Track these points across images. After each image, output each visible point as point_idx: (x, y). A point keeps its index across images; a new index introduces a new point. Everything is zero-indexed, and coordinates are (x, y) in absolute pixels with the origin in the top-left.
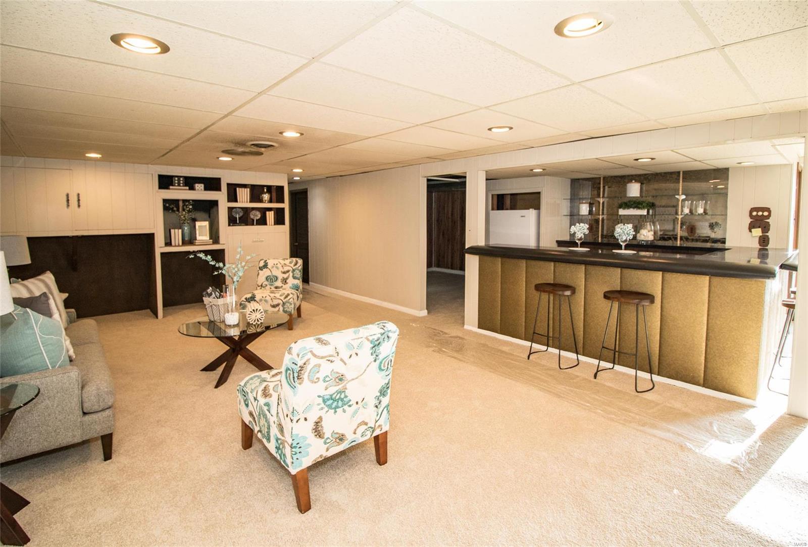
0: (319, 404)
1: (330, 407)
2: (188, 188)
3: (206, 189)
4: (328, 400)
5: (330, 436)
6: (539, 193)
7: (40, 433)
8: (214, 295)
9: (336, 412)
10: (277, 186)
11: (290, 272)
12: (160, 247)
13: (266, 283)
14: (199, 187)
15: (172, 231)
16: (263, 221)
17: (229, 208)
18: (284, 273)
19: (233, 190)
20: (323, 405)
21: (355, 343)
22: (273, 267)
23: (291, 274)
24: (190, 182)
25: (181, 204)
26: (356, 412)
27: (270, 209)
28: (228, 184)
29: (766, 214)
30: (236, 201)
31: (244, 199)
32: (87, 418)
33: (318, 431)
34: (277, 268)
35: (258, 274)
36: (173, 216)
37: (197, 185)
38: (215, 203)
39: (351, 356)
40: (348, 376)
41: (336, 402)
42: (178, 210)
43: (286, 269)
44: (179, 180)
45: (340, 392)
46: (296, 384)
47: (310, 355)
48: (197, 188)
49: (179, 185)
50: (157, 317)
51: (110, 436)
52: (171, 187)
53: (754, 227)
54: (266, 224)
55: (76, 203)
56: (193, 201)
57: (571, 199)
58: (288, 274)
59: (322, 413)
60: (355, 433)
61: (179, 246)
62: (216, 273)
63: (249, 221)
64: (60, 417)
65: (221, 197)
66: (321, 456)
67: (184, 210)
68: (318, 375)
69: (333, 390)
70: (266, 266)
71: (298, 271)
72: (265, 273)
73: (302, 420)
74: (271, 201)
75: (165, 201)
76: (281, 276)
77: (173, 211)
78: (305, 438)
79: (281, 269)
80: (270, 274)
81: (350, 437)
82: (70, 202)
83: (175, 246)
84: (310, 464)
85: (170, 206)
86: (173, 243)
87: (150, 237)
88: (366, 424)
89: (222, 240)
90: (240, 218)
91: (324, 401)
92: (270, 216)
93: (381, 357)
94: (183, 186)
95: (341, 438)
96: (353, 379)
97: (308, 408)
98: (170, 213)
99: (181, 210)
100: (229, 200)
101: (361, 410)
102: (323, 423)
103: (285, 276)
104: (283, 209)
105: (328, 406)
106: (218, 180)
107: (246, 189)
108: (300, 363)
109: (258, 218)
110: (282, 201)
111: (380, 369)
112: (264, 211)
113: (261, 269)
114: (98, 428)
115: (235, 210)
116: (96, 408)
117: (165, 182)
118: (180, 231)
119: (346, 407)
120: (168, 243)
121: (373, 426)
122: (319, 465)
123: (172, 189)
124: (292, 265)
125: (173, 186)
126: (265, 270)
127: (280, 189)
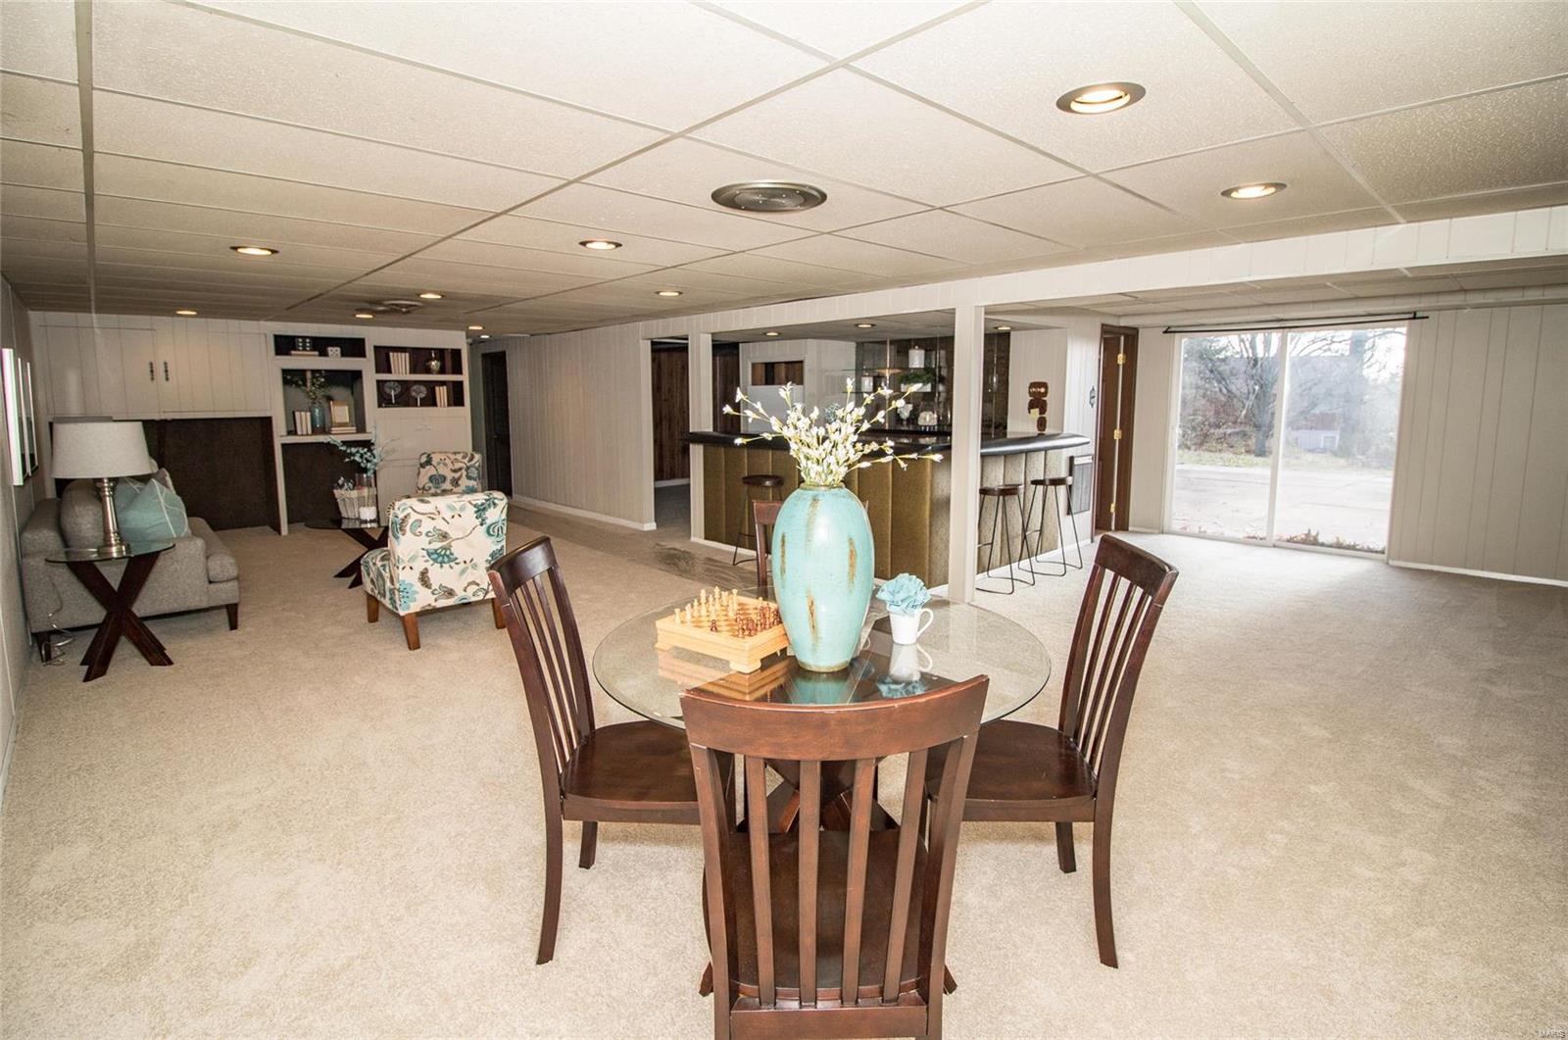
0: (423, 556)
1: (435, 560)
2: (317, 353)
3: (343, 354)
4: (433, 554)
5: (437, 588)
6: (801, 362)
7: (170, 594)
8: (346, 486)
9: (442, 567)
10: (452, 350)
11: (463, 471)
12: (280, 437)
13: (430, 485)
14: (334, 351)
15: (297, 414)
16: (430, 401)
17: (378, 382)
18: (455, 471)
19: (384, 356)
20: (427, 558)
21: (458, 506)
22: (439, 464)
23: (465, 473)
24: (320, 345)
25: (309, 375)
26: (463, 572)
27: (443, 383)
28: (376, 348)
29: (1043, 390)
30: (389, 371)
31: (401, 369)
32: (212, 585)
33: (424, 578)
34: (445, 465)
35: (419, 473)
36: (296, 393)
37: (330, 350)
38: (357, 375)
39: (453, 517)
40: (453, 534)
41: (442, 556)
42: (305, 384)
43: (458, 466)
44: (304, 342)
45: (445, 548)
46: (400, 535)
47: (410, 510)
48: (330, 353)
49: (305, 349)
50: (280, 533)
51: (236, 605)
52: (293, 352)
53: (1033, 408)
54: (434, 404)
55: (163, 375)
56: (326, 371)
57: (857, 370)
58: (459, 473)
59: (428, 565)
60: (465, 591)
61: (308, 435)
62: (347, 460)
63: (411, 402)
64: (188, 581)
65: (366, 365)
66: (429, 605)
67: (313, 384)
68: (419, 530)
69: (437, 545)
70: (429, 462)
71: (474, 469)
72: (430, 471)
73: (408, 568)
74: (442, 371)
75: (285, 372)
76: (450, 476)
77: (298, 386)
78: (411, 585)
79: (450, 466)
80: (435, 473)
81: (460, 593)
82: (155, 373)
83: (302, 435)
84: (418, 610)
85: (292, 378)
86: (299, 432)
87: (266, 422)
88: (478, 585)
89: (369, 427)
90: (398, 396)
91: (429, 554)
92: (442, 393)
93: (488, 522)
94: (311, 350)
95: (450, 593)
96: (458, 539)
97: (413, 559)
98: (293, 391)
99: (309, 384)
100: (378, 371)
101: (470, 570)
102: (429, 575)
103: (457, 475)
104: (460, 384)
105: (433, 560)
106: (362, 341)
107: (403, 355)
108: (401, 516)
109: (423, 395)
110: (460, 372)
111: (488, 533)
112: (431, 386)
113: (422, 466)
114: (224, 596)
115: (388, 383)
116: (220, 577)
117: (285, 345)
118: (308, 414)
119: (452, 564)
120: (292, 432)
121: (486, 588)
122: (428, 613)
123: (295, 355)
124: (466, 461)
125: (295, 349)
126: (427, 467)
127: (457, 353)
